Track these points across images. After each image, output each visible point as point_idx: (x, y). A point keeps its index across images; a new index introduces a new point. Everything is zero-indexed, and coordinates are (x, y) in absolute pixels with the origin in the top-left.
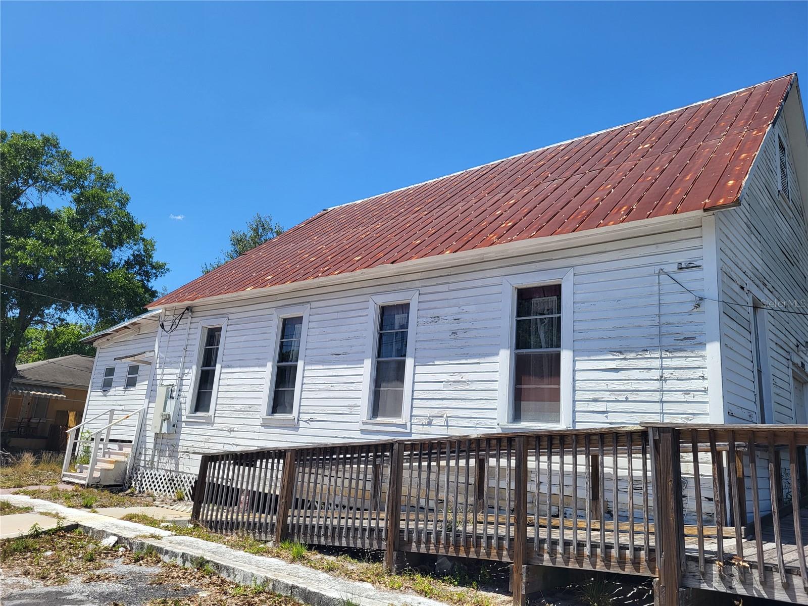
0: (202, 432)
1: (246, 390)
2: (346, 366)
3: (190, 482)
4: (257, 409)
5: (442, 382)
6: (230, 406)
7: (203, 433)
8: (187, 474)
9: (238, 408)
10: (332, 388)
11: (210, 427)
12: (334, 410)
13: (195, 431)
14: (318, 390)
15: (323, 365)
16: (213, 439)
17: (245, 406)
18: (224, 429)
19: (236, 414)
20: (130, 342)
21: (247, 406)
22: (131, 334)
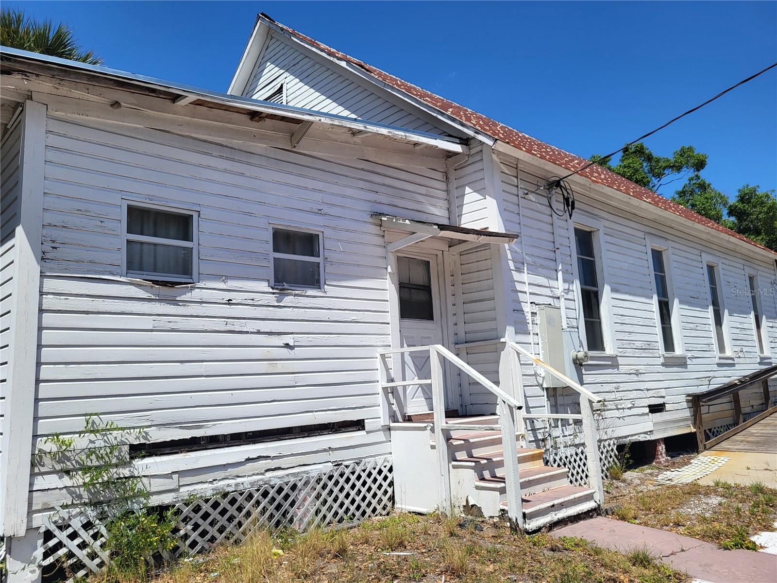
0: (608, 378)
1: (640, 323)
2: (699, 309)
3: (612, 450)
4: (655, 347)
5: (738, 328)
6: (630, 342)
7: (609, 380)
8: (605, 440)
9: (639, 345)
10: (697, 328)
11: (616, 371)
12: (702, 348)
13: (601, 379)
14: (690, 329)
15: (689, 306)
16: (623, 387)
17: (644, 343)
18: (631, 372)
19: (638, 353)
20: (254, 160)
21: (646, 343)
22: (262, 138)
